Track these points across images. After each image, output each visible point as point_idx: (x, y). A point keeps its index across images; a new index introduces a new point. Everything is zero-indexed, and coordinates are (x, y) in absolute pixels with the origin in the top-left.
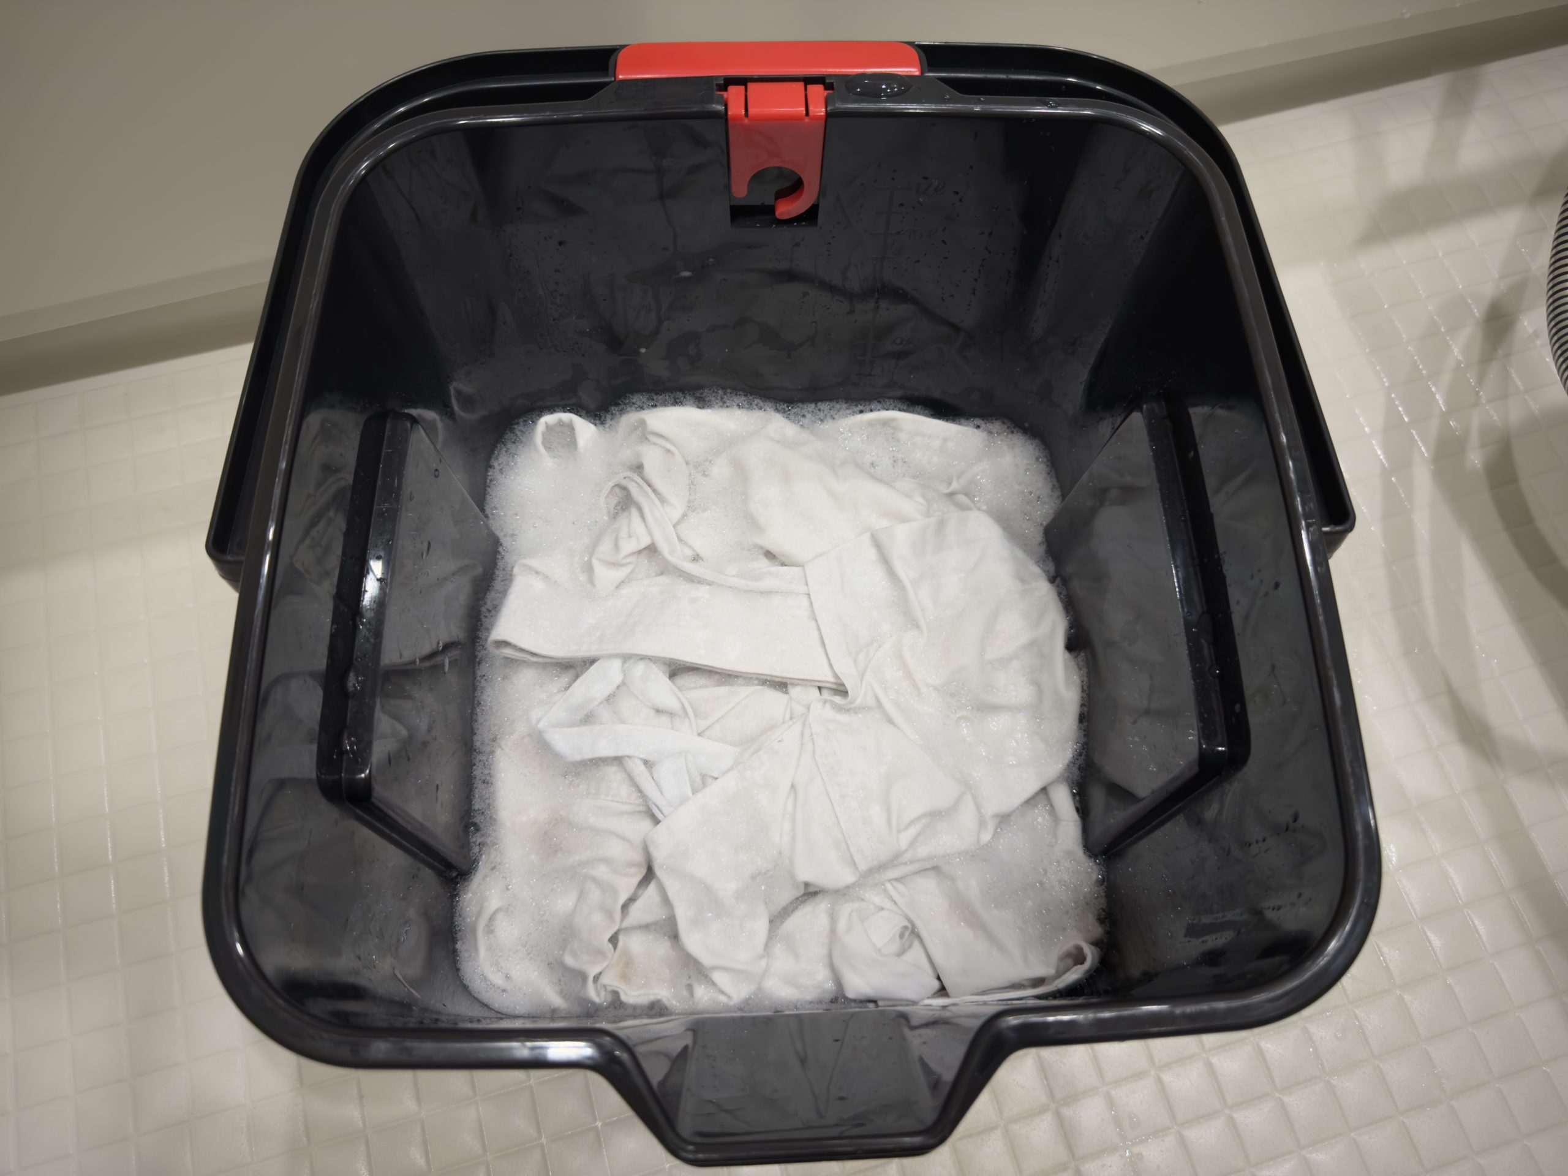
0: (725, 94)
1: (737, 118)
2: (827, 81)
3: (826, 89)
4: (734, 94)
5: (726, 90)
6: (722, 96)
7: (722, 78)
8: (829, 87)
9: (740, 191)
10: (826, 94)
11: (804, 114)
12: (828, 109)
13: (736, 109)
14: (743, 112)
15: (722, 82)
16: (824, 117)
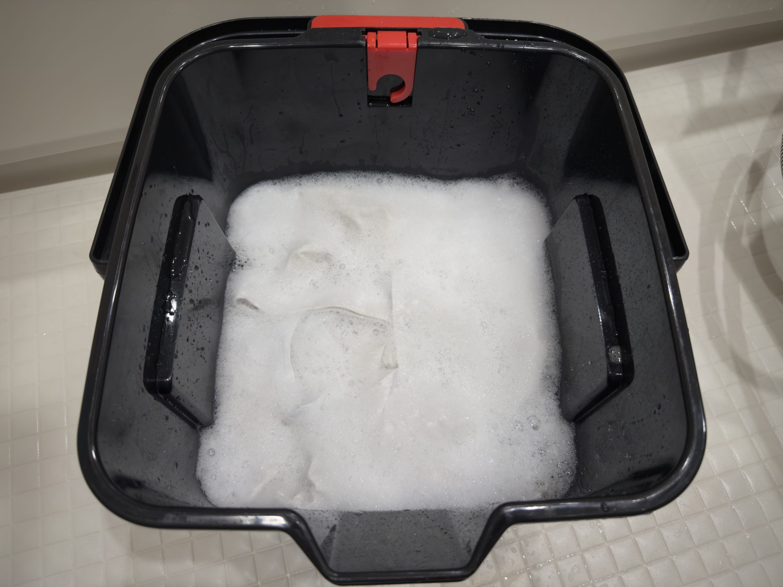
0: (366, 36)
1: (372, 48)
2: (418, 31)
3: (417, 35)
4: (371, 35)
5: (366, 34)
6: (365, 37)
7: (365, 28)
8: (419, 34)
9: (373, 87)
10: (417, 37)
11: (406, 47)
12: (418, 44)
13: (371, 44)
14: (375, 45)
15: (365, 30)
16: (417, 48)
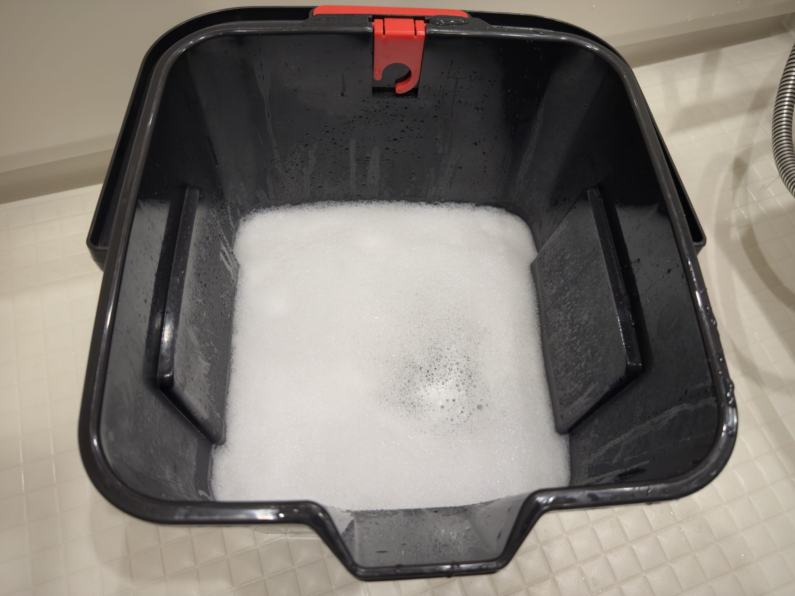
1: (379, 36)
2: (426, 18)
4: (378, 23)
5: (373, 21)
8: (427, 21)
9: (378, 77)
10: (425, 25)
11: (414, 34)
12: (427, 32)
13: (379, 30)
14: (382, 31)
15: (371, 17)
16: (424, 36)
